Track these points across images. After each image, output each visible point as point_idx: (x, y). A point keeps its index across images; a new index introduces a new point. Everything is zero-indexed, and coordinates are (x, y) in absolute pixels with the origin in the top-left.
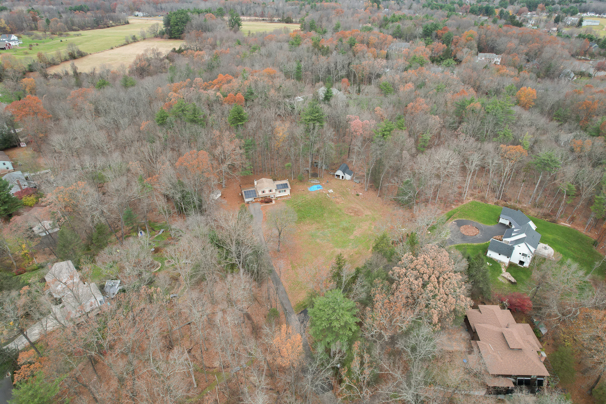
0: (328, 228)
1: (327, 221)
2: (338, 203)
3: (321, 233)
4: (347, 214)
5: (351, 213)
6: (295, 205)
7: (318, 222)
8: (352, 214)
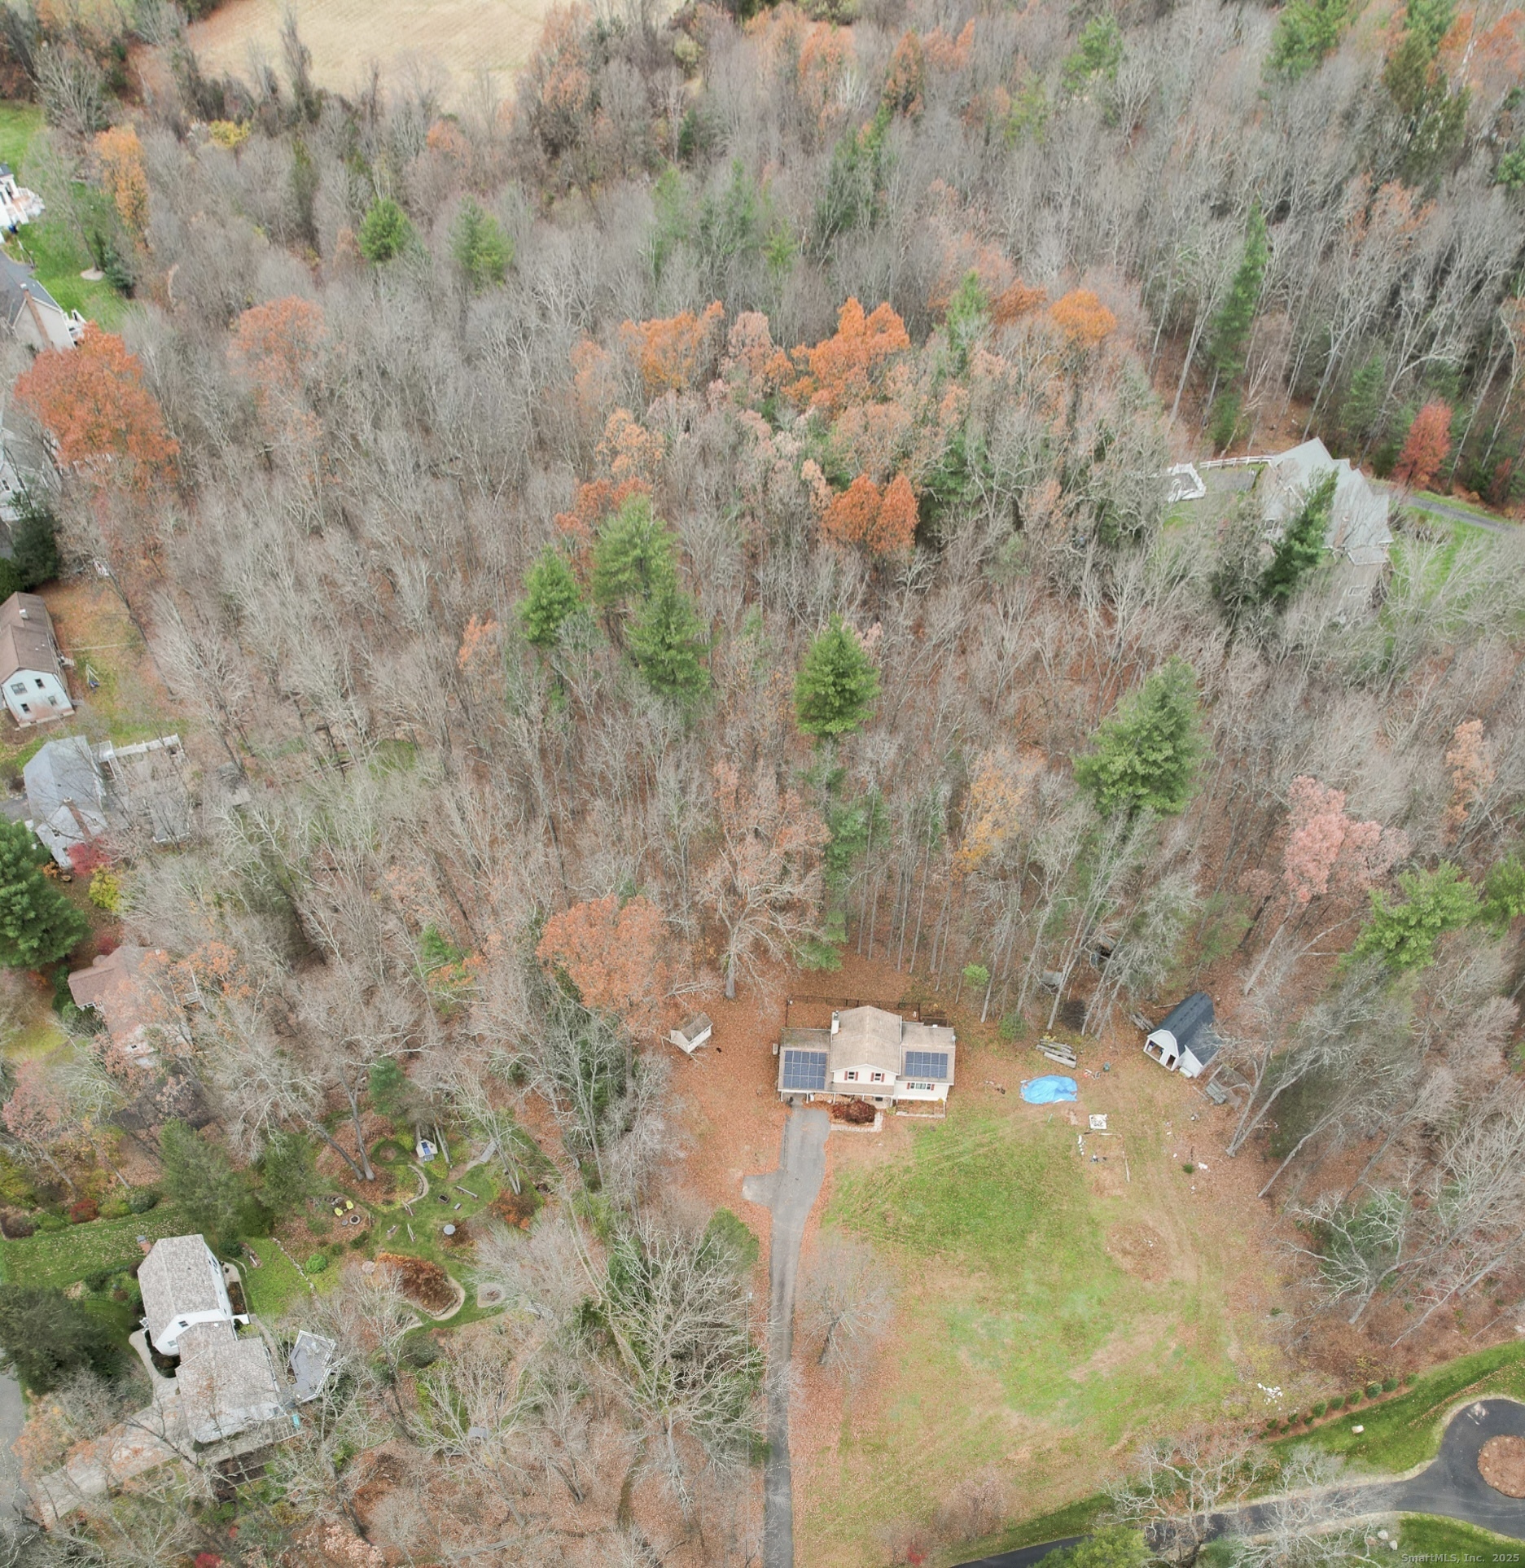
0: (1017, 1306)
1: (1028, 1275)
2: (1100, 1189)
3: (986, 1324)
4: (1109, 1259)
5: (1125, 1253)
6: (948, 1158)
7: (994, 1267)
8: (1127, 1263)
